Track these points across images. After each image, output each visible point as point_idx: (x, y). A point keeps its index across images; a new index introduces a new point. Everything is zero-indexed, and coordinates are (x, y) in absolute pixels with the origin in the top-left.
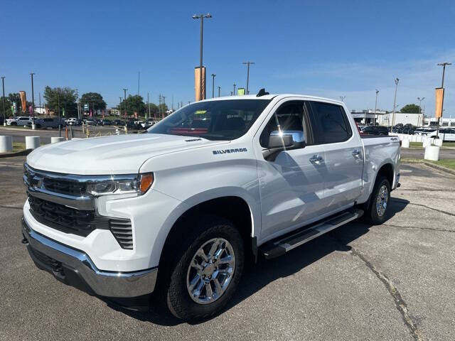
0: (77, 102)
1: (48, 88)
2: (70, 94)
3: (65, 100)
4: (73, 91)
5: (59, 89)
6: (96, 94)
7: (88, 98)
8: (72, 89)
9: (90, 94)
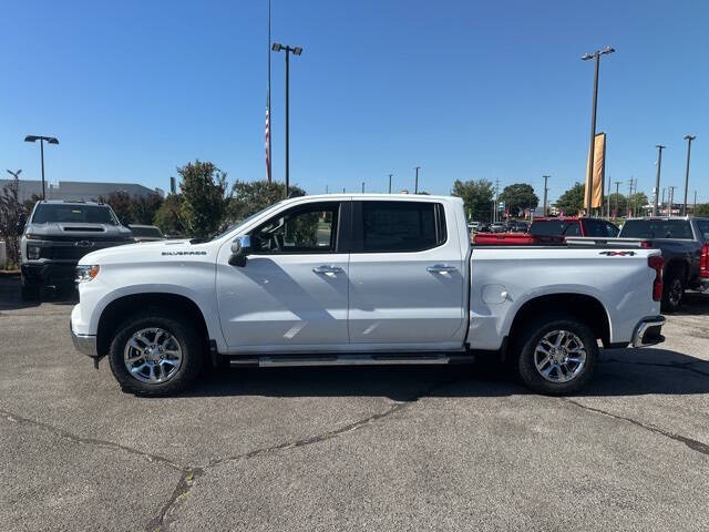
0: (494, 198)
1: (458, 183)
2: (486, 189)
3: (478, 197)
4: (490, 184)
5: (472, 183)
6: (524, 185)
7: (511, 191)
8: (489, 181)
9: (516, 186)
